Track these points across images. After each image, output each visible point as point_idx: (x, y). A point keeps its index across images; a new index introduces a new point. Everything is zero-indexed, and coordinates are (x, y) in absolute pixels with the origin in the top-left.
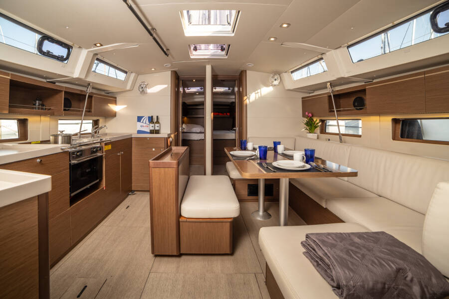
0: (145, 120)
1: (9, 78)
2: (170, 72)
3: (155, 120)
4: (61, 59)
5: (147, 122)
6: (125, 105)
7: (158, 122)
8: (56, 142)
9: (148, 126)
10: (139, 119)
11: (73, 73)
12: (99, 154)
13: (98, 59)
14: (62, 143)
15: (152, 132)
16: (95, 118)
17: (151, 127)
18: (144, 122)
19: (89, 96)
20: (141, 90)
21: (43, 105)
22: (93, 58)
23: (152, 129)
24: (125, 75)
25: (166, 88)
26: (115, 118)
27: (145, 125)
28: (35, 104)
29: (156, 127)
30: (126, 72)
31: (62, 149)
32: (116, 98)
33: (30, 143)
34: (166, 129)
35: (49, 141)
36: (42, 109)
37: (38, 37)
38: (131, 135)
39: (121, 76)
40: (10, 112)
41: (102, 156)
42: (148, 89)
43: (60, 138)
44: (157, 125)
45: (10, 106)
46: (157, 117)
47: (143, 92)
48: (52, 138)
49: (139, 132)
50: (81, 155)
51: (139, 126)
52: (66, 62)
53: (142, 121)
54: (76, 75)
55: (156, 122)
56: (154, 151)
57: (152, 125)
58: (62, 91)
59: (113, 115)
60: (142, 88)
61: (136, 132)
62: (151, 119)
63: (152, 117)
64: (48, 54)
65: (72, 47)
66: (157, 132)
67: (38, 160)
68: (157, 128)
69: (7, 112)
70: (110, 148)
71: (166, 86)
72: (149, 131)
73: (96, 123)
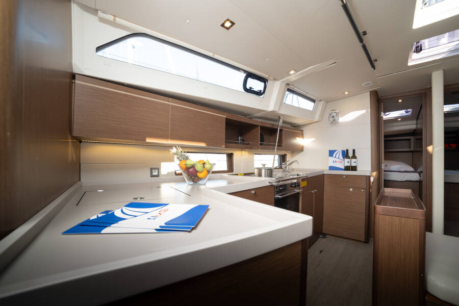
0: (338, 154)
1: (225, 116)
2: (369, 93)
3: (351, 154)
4: (259, 93)
5: (341, 157)
6: (313, 138)
7: (354, 157)
8: (260, 175)
9: (341, 162)
10: (331, 153)
11: (268, 107)
12: (297, 191)
13: (289, 90)
14: (265, 176)
15: (347, 168)
16: (283, 153)
17: (347, 162)
18: (337, 157)
19: (280, 130)
20: (331, 119)
21: (243, 141)
22: (285, 89)
23: (348, 165)
24: (313, 104)
25: (364, 114)
26: (302, 152)
27: (338, 160)
28: (238, 140)
29: (352, 162)
30: (314, 101)
31: (269, 182)
32: (302, 131)
33: (237, 175)
34: (365, 166)
35: (253, 173)
36: (243, 144)
37: (244, 75)
38: (323, 171)
39: (308, 105)
40: (226, 147)
41: (299, 192)
42: (340, 118)
43: (263, 171)
44: (353, 160)
45: (226, 142)
46: (354, 151)
47: (334, 122)
48: (256, 172)
49: (331, 168)
50: (283, 190)
51: (331, 162)
52: (263, 96)
53: (334, 156)
54: (271, 108)
55: (352, 157)
56: (351, 191)
57: (347, 160)
58: (258, 126)
59: (300, 150)
60: (333, 117)
61: (328, 168)
62: (345, 154)
63: (347, 150)
64: (250, 91)
65: (267, 80)
66: (354, 168)
67: (253, 192)
68: (353, 164)
69: (224, 147)
70: (306, 185)
71: (364, 111)
72: (344, 168)
73: (283, 158)
